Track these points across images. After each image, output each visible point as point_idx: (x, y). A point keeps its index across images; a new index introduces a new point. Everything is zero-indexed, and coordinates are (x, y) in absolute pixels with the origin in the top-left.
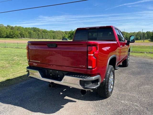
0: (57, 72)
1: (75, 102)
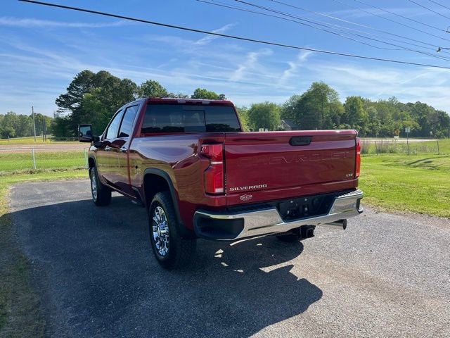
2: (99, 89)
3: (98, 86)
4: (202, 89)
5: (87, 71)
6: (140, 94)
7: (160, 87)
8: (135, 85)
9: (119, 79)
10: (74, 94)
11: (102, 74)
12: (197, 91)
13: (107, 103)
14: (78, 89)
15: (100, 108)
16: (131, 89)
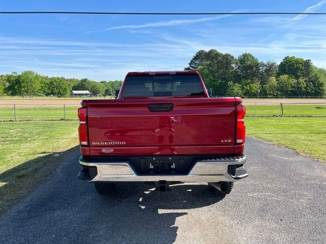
0: (170, 158)
1: (186, 213)
2: (208, 62)
3: (208, 61)
4: (290, 56)
5: (202, 51)
6: (236, 63)
7: (253, 57)
8: (233, 57)
9: (222, 54)
10: (193, 67)
11: (211, 52)
12: (286, 58)
13: (212, 72)
14: (195, 64)
15: (208, 76)
16: (230, 61)
